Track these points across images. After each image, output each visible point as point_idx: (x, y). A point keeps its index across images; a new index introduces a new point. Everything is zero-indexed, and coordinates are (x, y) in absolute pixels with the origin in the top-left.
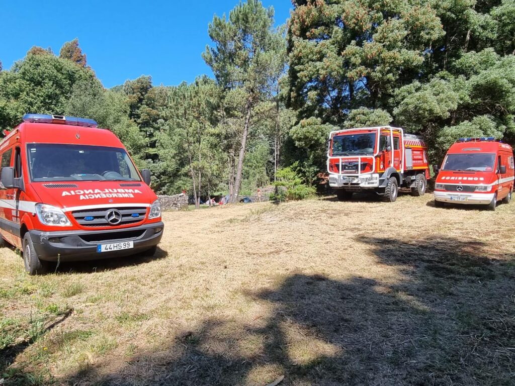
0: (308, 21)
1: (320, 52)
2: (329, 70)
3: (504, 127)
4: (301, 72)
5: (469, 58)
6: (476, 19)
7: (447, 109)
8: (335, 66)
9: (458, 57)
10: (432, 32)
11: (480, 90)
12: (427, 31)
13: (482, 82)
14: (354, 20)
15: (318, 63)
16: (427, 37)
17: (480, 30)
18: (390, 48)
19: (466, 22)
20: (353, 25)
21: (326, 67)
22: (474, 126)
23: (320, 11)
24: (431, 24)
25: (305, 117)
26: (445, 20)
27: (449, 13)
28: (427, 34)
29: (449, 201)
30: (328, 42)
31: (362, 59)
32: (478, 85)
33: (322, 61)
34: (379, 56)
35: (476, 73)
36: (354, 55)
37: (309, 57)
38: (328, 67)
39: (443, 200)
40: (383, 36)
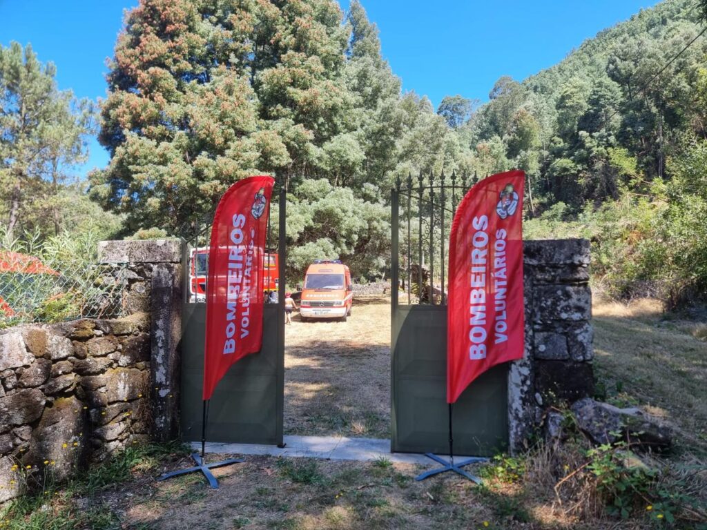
0: (144, 116)
1: (163, 156)
2: (177, 178)
3: (339, 249)
4: (139, 174)
5: (310, 185)
6: (314, 151)
7: (297, 231)
8: (183, 175)
9: (301, 183)
10: (281, 158)
11: (319, 216)
12: (276, 157)
13: (322, 209)
14: (204, 131)
15: (161, 167)
16: (277, 162)
17: (317, 161)
18: (245, 167)
19: (306, 153)
20: (204, 136)
21: (173, 174)
22: (318, 248)
23: (159, 107)
24: (280, 151)
25: (142, 226)
26: (289, 148)
27: (292, 142)
28: (277, 159)
29: (314, 316)
30: (172, 145)
31: (216, 172)
32: (319, 211)
33: (166, 166)
34: (234, 173)
35: (316, 200)
36: (207, 167)
37: (149, 158)
38: (175, 175)
39: (309, 315)
40: (238, 154)
